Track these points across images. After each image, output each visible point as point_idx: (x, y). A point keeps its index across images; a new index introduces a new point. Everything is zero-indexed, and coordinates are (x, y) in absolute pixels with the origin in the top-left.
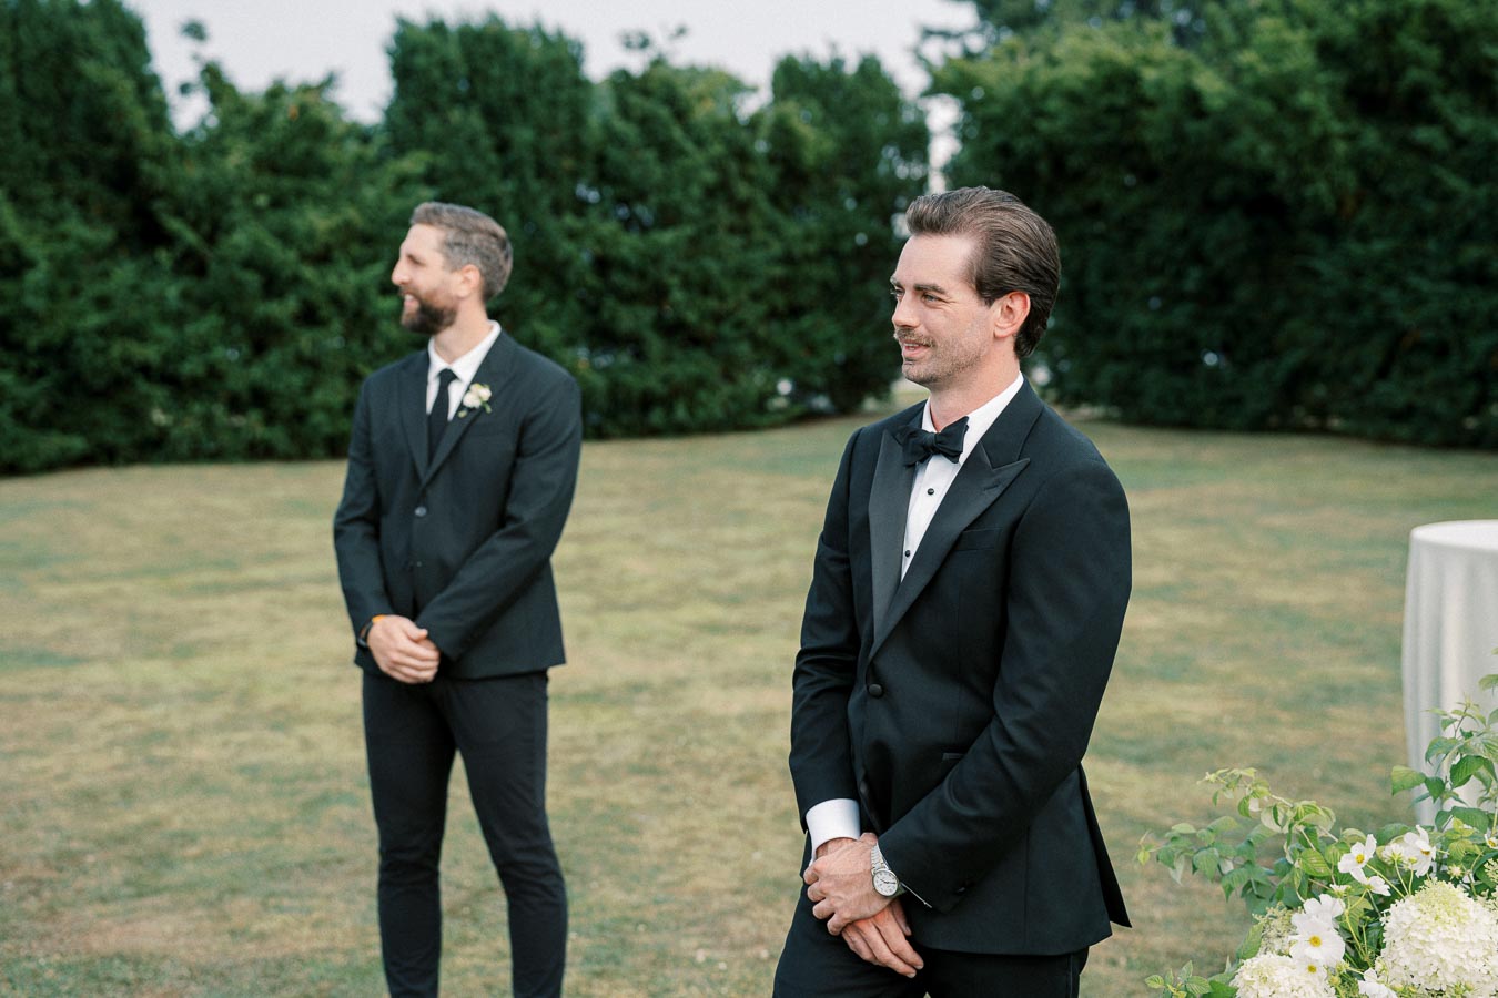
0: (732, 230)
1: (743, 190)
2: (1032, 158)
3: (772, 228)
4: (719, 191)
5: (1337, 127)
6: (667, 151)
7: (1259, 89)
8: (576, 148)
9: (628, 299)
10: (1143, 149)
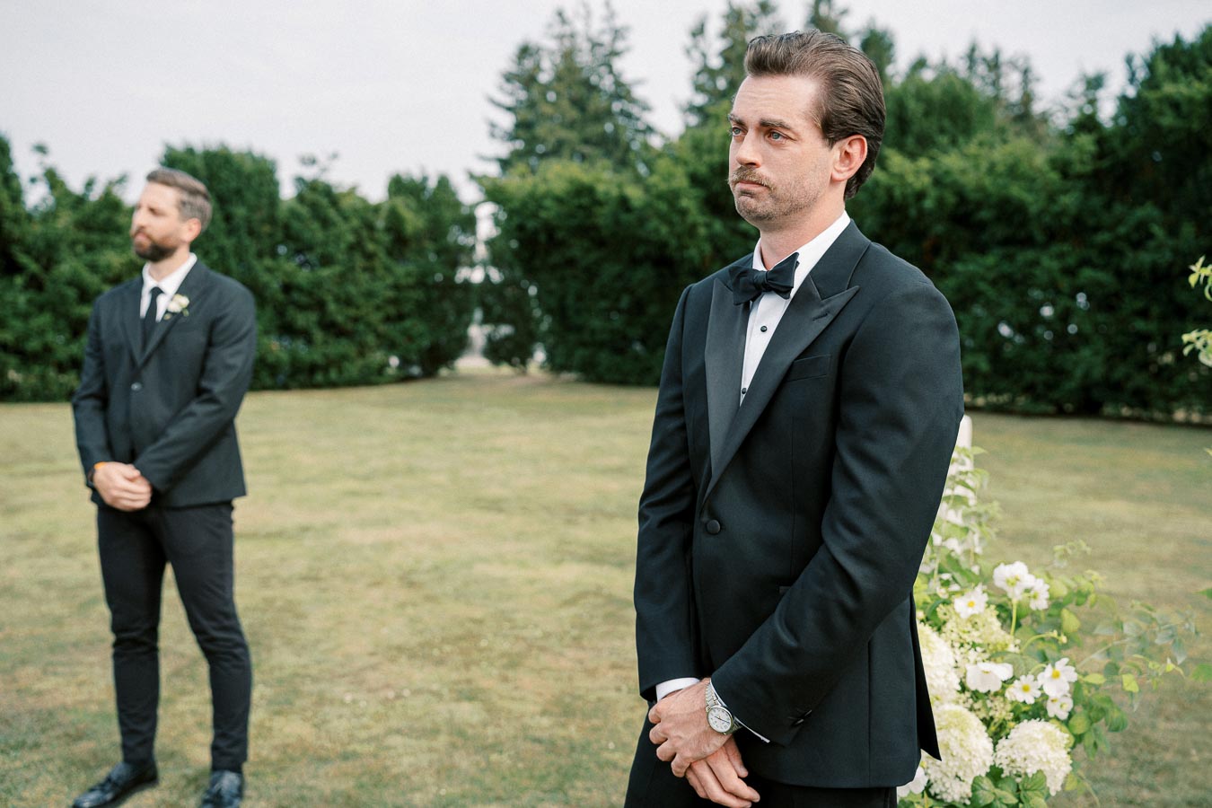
0: (365, 269)
1: (370, 247)
2: (536, 232)
3: (388, 269)
4: (356, 247)
5: (701, 219)
6: (326, 223)
7: (660, 197)
8: (272, 220)
9: (302, 308)
10: (595, 228)
